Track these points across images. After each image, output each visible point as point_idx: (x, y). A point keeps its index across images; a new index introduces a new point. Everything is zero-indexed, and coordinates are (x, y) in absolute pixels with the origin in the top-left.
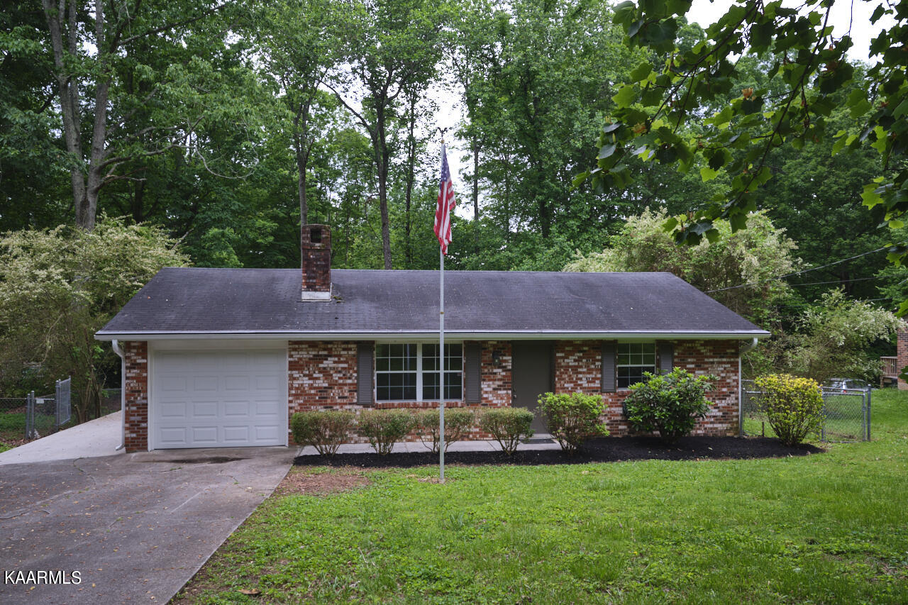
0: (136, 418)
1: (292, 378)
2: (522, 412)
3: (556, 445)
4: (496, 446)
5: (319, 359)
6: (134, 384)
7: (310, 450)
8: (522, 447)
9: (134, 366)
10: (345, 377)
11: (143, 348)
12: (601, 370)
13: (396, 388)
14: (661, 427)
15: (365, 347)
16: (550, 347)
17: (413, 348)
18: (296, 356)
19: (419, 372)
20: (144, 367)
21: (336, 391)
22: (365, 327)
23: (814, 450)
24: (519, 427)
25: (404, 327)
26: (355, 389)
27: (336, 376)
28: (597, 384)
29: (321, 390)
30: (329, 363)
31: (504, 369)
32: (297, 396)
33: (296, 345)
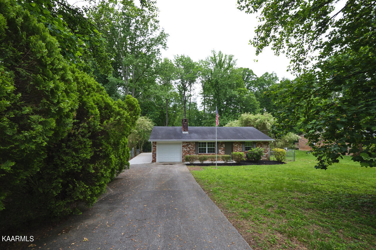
0: (154, 156)
1: (183, 149)
2: (228, 156)
3: (234, 162)
4: (223, 162)
5: (188, 145)
6: (154, 150)
7: (188, 163)
8: (228, 162)
9: (154, 146)
10: (193, 149)
11: (155, 143)
12: (242, 147)
13: (203, 151)
14: (254, 159)
15: (197, 143)
16: (232, 143)
17: (205, 143)
18: (184, 144)
19: (207, 148)
20: (156, 146)
21: (191, 151)
22: (197, 139)
23: (284, 163)
24: (227, 159)
25: (204, 139)
26: (195, 151)
27: (191, 148)
28: (241, 150)
29: (188, 151)
30: (190, 146)
31: (223, 147)
32: (184, 152)
33: (184, 142)
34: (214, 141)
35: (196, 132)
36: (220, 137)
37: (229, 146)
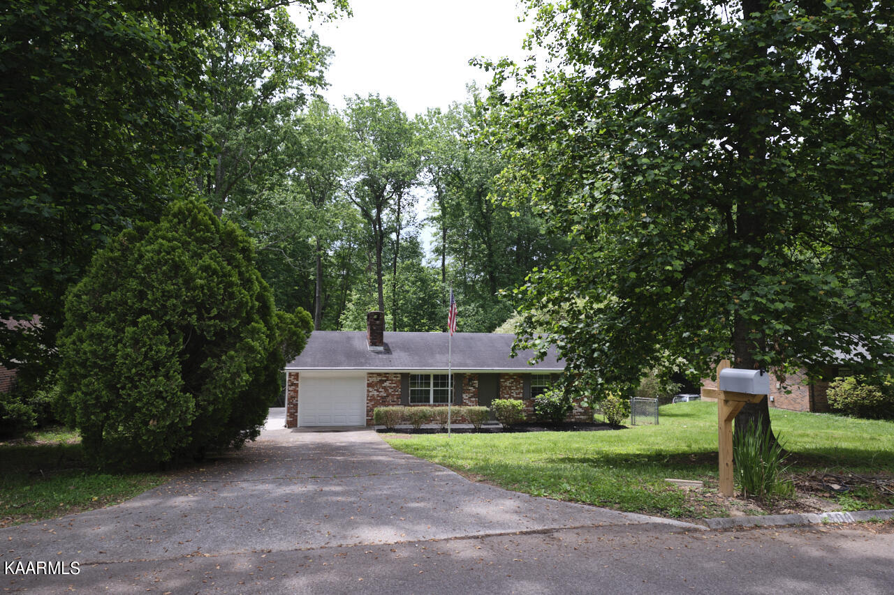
0: (292, 411)
1: (368, 391)
3: (501, 426)
4: (472, 426)
5: (382, 382)
6: (292, 393)
7: (383, 427)
8: (483, 427)
9: (293, 384)
10: (395, 391)
11: (297, 376)
12: (523, 388)
13: (422, 398)
14: (551, 418)
15: (405, 376)
16: (498, 376)
17: (427, 377)
18: (371, 380)
19: (432, 389)
20: (297, 385)
21: (390, 398)
22: (406, 366)
23: (624, 427)
24: (483, 416)
25: (425, 366)
26: (400, 397)
27: (390, 391)
28: (521, 395)
29: (383, 397)
30: (387, 384)
31: (474, 387)
32: (371, 400)
33: (371, 374)
34: (444, 373)
35: (406, 347)
36: (468, 361)
37: (489, 385)
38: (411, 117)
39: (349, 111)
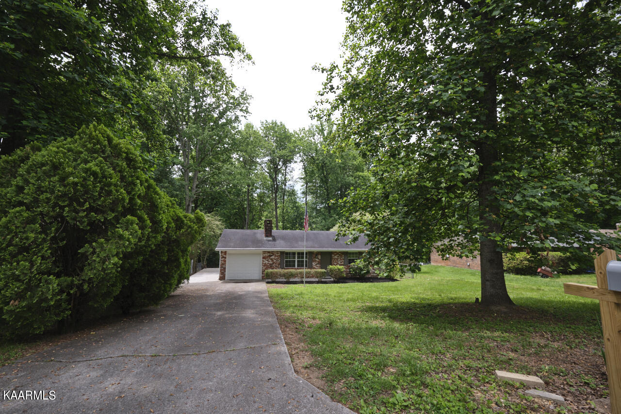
0: (223, 271)
1: (263, 261)
2: (324, 270)
3: (332, 279)
4: (317, 280)
5: (270, 256)
6: (223, 262)
7: (270, 280)
8: (323, 280)
9: (223, 257)
10: (277, 261)
11: (225, 253)
12: (344, 259)
13: (290, 264)
15: (282, 253)
16: (331, 253)
17: (294, 254)
18: (264, 255)
19: (296, 260)
20: (225, 258)
21: (274, 264)
22: (283, 248)
23: (397, 280)
24: (323, 274)
25: (293, 248)
26: (279, 264)
27: (274, 261)
28: (343, 263)
29: (270, 264)
30: (273, 257)
31: (319, 259)
32: (264, 266)
33: (264, 252)
34: (302, 251)
35: (284, 238)
36: (316, 246)
37: (326, 258)
38: (291, 131)
39: (263, 128)
